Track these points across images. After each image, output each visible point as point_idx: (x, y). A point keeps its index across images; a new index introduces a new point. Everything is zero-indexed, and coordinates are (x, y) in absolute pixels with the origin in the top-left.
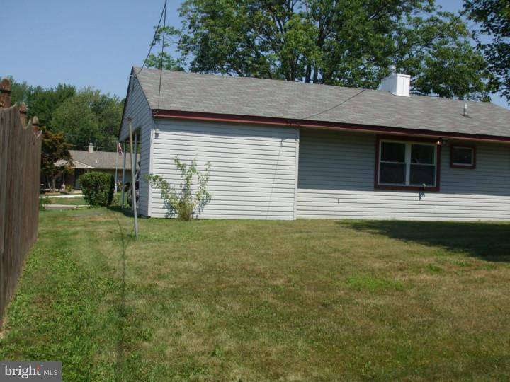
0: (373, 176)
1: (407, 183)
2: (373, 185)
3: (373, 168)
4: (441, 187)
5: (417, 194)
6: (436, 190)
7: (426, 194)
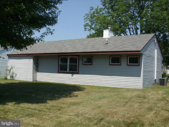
0: (57, 69)
1: (68, 71)
2: (57, 71)
3: (58, 66)
4: (79, 72)
5: (71, 75)
6: (78, 73)
7: (74, 75)
